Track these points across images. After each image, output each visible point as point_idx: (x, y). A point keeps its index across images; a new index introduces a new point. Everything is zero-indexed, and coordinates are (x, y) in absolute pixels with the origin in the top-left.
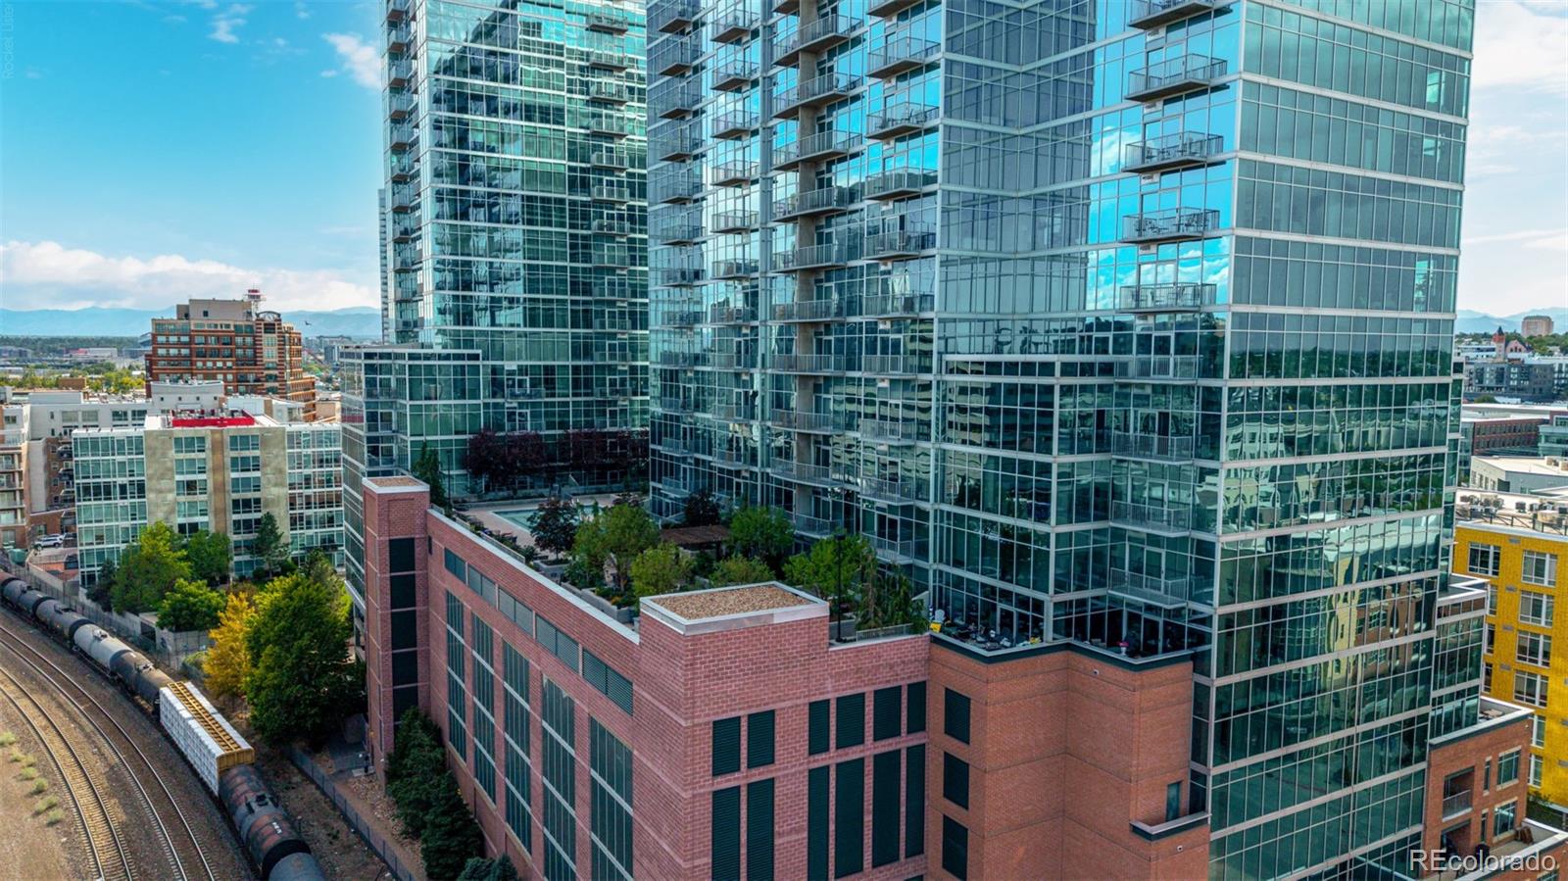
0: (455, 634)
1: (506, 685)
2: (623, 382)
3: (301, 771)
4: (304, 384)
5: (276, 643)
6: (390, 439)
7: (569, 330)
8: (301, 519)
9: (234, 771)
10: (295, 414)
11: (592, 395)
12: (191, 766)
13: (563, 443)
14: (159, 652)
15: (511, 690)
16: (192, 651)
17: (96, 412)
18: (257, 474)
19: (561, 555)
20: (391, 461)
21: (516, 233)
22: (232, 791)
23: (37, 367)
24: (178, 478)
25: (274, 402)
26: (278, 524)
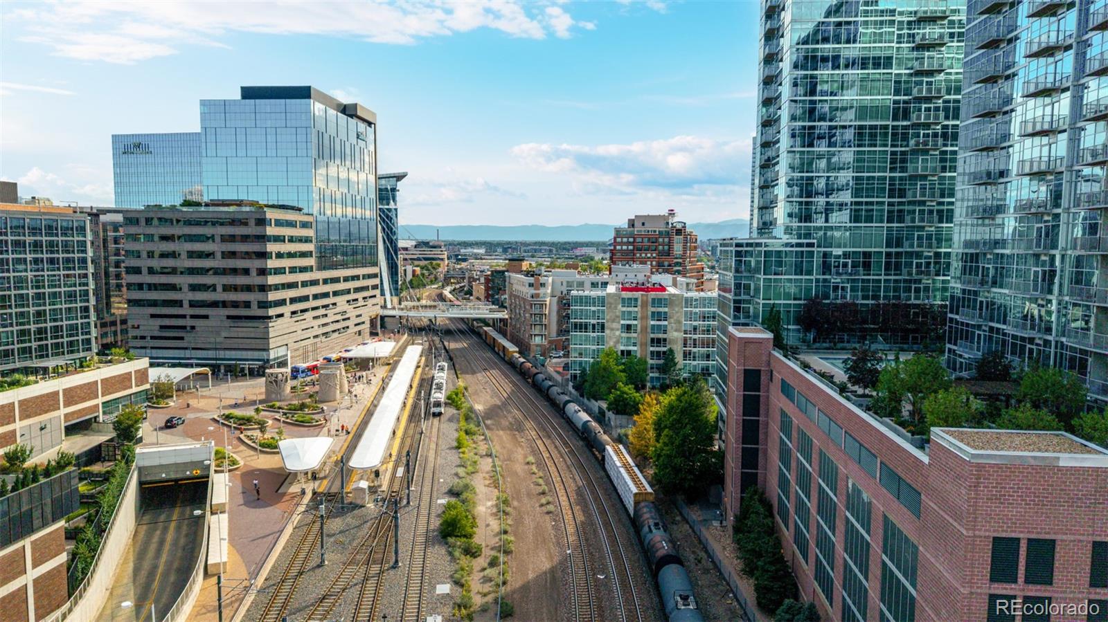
0: (786, 440)
1: (820, 481)
2: (928, 264)
3: (681, 514)
4: (697, 268)
5: (670, 428)
6: (749, 302)
7: (885, 225)
8: (690, 354)
9: (643, 504)
10: (691, 286)
11: (901, 275)
12: (619, 496)
13: (874, 311)
14: (606, 425)
15: (824, 485)
16: (624, 427)
17: (583, 282)
18: (666, 323)
19: (867, 391)
20: (748, 317)
21: (848, 155)
22: (641, 516)
23: (557, 258)
24: (622, 322)
25: (678, 279)
26: (676, 356)
